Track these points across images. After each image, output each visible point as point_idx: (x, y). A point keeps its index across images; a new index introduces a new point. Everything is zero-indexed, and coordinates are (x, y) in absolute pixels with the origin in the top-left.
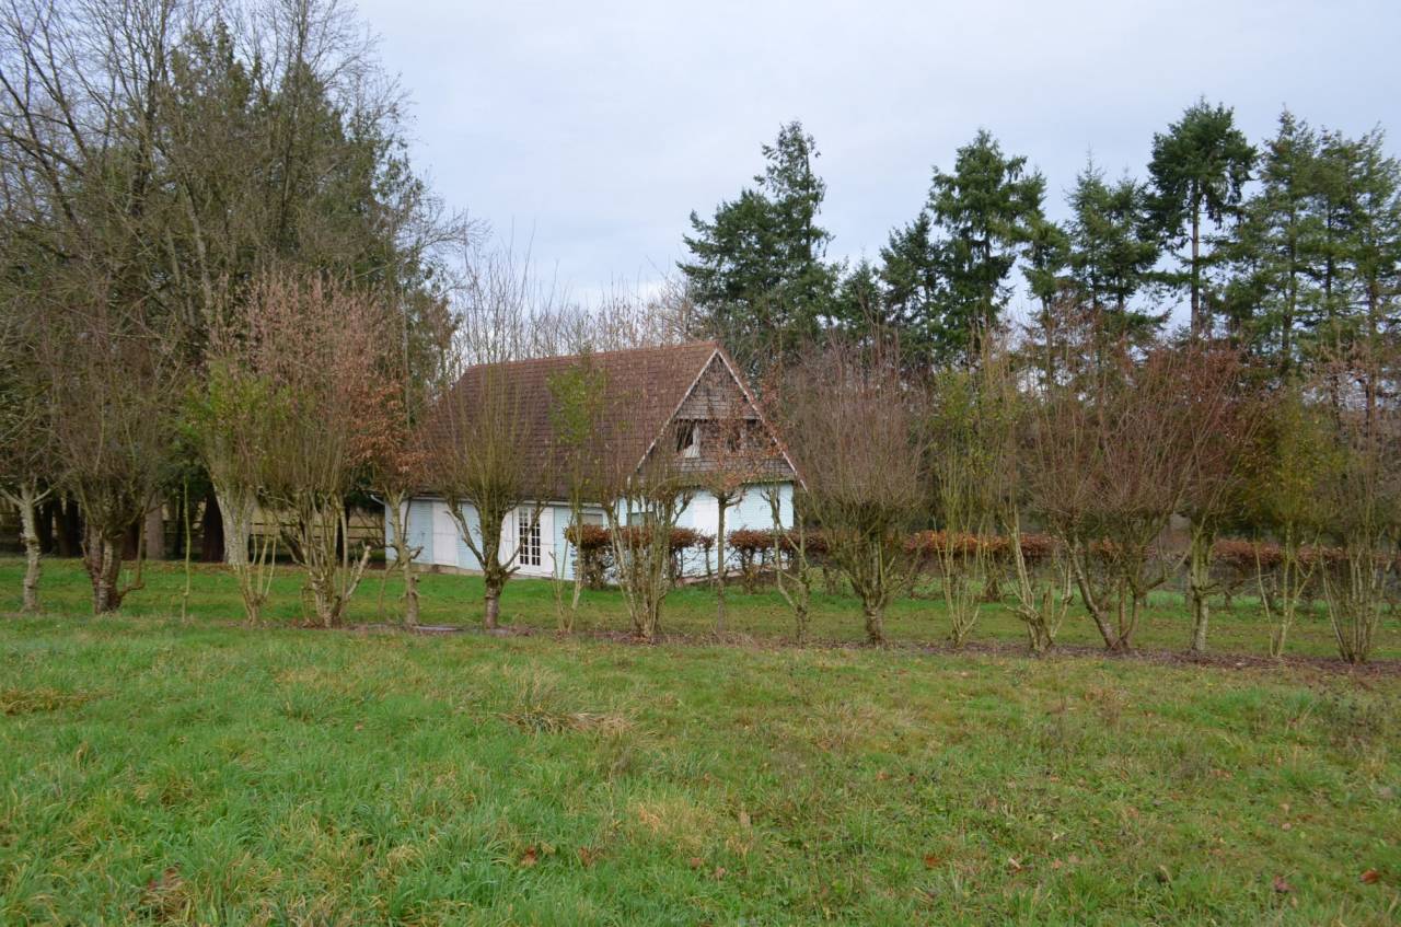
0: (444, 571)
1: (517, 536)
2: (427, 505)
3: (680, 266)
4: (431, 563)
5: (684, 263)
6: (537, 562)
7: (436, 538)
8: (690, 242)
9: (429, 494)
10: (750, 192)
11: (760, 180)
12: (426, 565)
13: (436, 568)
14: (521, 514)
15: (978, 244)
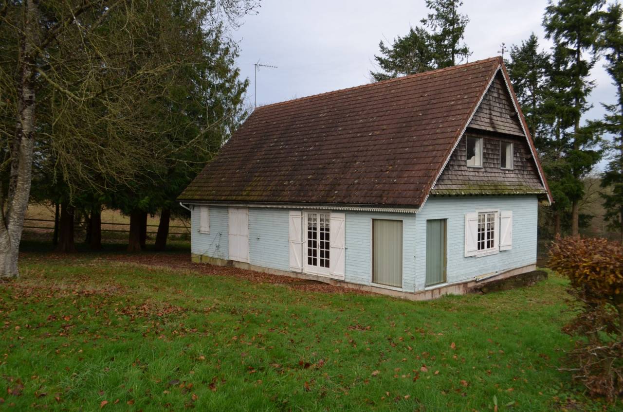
0: (237, 266)
1: (306, 239)
2: (223, 212)
3: (373, 74)
4: (226, 258)
5: (376, 73)
6: (326, 264)
7: (231, 238)
8: (379, 59)
9: (226, 201)
10: (417, 29)
11: (424, 21)
12: (222, 261)
13: (231, 262)
14: (309, 219)
15: (572, 52)
